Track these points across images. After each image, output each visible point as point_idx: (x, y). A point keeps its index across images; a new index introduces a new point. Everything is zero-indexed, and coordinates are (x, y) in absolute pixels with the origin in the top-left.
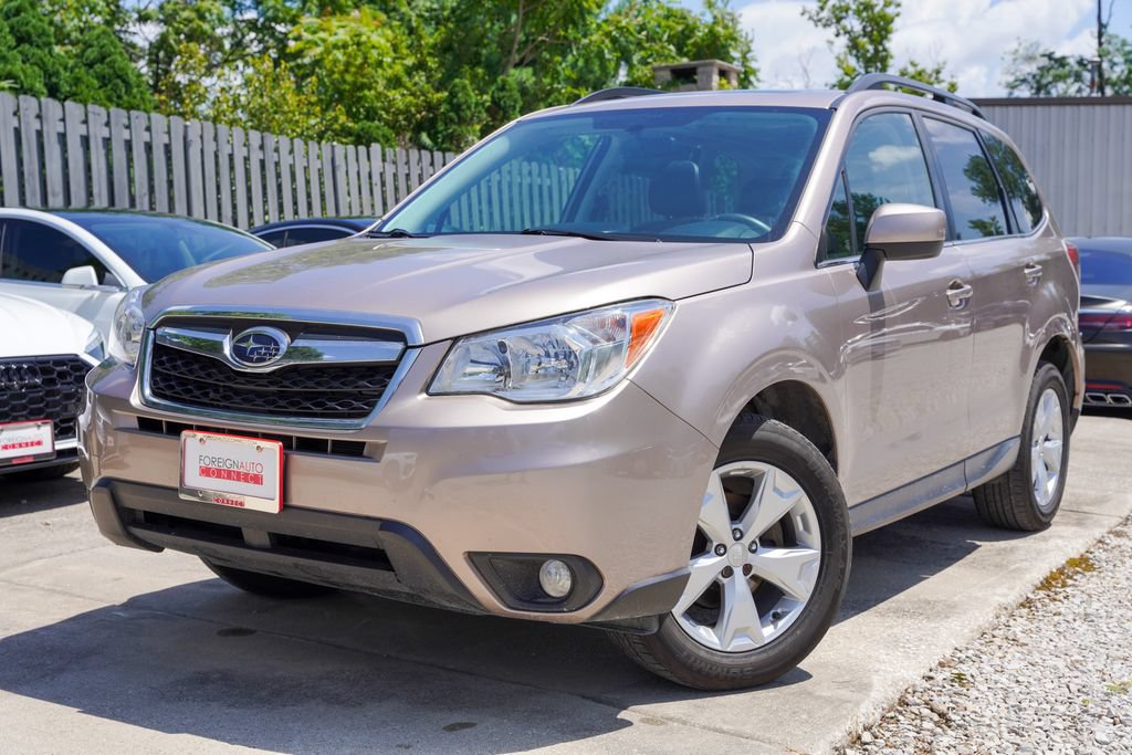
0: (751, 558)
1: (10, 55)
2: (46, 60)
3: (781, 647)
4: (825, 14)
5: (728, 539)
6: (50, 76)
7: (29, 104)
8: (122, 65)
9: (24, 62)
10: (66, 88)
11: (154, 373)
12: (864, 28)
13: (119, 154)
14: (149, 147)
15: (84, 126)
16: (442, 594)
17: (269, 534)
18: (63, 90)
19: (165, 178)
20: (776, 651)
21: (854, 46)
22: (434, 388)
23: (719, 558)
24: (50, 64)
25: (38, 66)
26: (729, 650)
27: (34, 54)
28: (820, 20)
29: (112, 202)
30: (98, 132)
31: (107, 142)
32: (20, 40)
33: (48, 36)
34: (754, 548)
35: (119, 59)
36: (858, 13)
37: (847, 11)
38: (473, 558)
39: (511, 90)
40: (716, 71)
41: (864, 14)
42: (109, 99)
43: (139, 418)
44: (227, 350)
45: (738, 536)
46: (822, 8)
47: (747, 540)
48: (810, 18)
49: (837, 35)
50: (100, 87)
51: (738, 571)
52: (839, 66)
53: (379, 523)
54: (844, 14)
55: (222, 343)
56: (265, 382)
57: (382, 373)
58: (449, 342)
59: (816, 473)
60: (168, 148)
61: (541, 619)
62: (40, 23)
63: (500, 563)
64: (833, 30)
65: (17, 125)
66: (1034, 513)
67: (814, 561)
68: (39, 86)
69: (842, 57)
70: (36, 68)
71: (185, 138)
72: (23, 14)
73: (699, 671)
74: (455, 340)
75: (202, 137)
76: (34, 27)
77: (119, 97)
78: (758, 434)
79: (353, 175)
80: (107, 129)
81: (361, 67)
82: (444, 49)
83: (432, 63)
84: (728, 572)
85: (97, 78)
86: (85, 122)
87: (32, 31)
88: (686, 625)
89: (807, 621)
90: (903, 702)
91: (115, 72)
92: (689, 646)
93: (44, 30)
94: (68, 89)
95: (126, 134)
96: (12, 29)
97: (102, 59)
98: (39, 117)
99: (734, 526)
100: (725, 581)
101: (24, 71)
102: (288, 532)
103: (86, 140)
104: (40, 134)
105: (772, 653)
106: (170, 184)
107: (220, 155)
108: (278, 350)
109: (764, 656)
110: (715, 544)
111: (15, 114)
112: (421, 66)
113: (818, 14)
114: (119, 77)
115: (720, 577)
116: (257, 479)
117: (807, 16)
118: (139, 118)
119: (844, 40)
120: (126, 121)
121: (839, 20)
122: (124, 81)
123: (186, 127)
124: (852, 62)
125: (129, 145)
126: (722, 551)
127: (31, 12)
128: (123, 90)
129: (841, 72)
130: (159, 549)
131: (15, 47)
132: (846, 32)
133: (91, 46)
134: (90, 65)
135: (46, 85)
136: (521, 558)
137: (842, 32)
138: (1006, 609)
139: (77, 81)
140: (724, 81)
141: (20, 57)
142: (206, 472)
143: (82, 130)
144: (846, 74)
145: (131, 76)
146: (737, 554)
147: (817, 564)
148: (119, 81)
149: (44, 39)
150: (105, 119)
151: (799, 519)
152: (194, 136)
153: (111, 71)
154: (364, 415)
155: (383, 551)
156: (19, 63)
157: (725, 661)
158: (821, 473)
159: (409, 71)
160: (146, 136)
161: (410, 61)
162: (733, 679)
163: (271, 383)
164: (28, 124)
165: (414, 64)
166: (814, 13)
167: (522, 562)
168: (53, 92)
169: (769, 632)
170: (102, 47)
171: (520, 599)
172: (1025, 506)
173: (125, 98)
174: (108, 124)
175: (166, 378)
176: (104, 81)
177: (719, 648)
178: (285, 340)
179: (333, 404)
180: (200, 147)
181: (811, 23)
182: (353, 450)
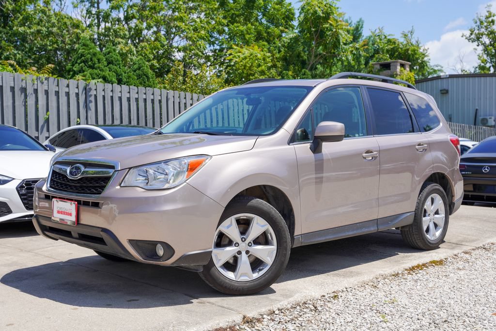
0: (249, 249)
1: (104, 69)
2: (117, 70)
3: (259, 281)
4: (473, 36)
5: (240, 241)
6: (119, 76)
7: (109, 86)
8: (146, 70)
9: (110, 71)
10: (125, 80)
11: (51, 180)
12: (490, 42)
13: (141, 104)
14: (153, 101)
15: (129, 94)
16: (121, 253)
17: (78, 234)
18: (124, 81)
19: (159, 112)
20: (257, 282)
21: (486, 50)
22: (122, 185)
23: (236, 248)
24: (119, 71)
25: (115, 72)
26: (238, 280)
27: (114, 68)
28: (470, 39)
29: (138, 123)
30: (134, 96)
31: (137, 100)
32: (109, 63)
33: (119, 61)
34: (250, 244)
35: (146, 68)
36: (488, 35)
37: (482, 35)
38: (131, 242)
39: (307, 75)
40: (399, 64)
41: (491, 36)
42: (141, 83)
43: (45, 195)
44: (68, 172)
45: (243, 240)
46: (471, 34)
47: (247, 242)
48: (466, 38)
49: (478, 46)
50: (138, 79)
51: (244, 253)
52: (479, 59)
53: (101, 229)
54: (481, 36)
55: (67, 169)
56: (76, 182)
57: (107, 179)
58: (128, 170)
59: (274, 219)
60: (160, 101)
61: (154, 264)
62: (116, 57)
63: (140, 244)
64: (476, 43)
65: (104, 94)
66: (425, 242)
67: (274, 250)
68: (114, 80)
69: (481, 55)
70: (114, 73)
71: (167, 97)
72: (111, 54)
73: (226, 287)
74: (130, 168)
75: (174, 97)
76: (114, 58)
77: (145, 82)
78: (250, 204)
79: (236, 110)
80: (137, 95)
81: (250, 67)
82: (284, 59)
83: (279, 64)
84: (239, 253)
85: (137, 76)
86: (129, 92)
87: (113, 59)
88: (221, 270)
89: (270, 272)
90: (305, 303)
91: (144, 73)
92: (222, 278)
93: (118, 59)
94: (126, 80)
95: (144, 96)
96: (106, 59)
97: (139, 69)
98: (112, 91)
99: (243, 237)
100: (239, 256)
101: (109, 75)
102: (85, 233)
103: (129, 99)
104: (112, 97)
105: (255, 283)
106: (161, 114)
107: (181, 103)
108: (80, 172)
109: (253, 283)
110: (234, 243)
111: (104, 90)
112: (274, 66)
113: (470, 36)
114: (145, 75)
115: (237, 254)
116: (70, 215)
117: (465, 37)
118: (149, 90)
119: (481, 48)
120: (144, 92)
121: (478, 39)
122: (146, 76)
123: (167, 93)
124: (485, 57)
125: (145, 100)
126: (237, 245)
127: (114, 53)
128: (146, 80)
129: (480, 61)
130: (57, 240)
131: (107, 66)
132: (482, 44)
133: (136, 64)
134: (135, 71)
135: (117, 79)
136: (147, 242)
137: (480, 44)
138: (383, 276)
139: (129, 77)
140: (402, 69)
141: (108, 69)
142: (58, 212)
143: (128, 95)
144: (483, 62)
145: (149, 74)
146: (243, 246)
147: (276, 251)
148: (145, 77)
149: (118, 62)
150: (137, 91)
151: (269, 235)
152: (171, 97)
153: (142, 73)
154: (100, 193)
155: (102, 238)
156: (108, 71)
157: (236, 284)
158: (276, 218)
159: (269, 68)
160: (152, 97)
161: (269, 64)
162: (239, 291)
163: (78, 183)
164: (107, 94)
165: (271, 65)
166: (468, 36)
167: (148, 244)
168: (120, 82)
169: (256, 275)
170: (139, 64)
171: (147, 257)
172: (420, 239)
173: (147, 83)
174: (137, 93)
175: (54, 181)
176: (139, 77)
177: (235, 280)
178: (83, 169)
179: (93, 190)
180: (173, 100)
181: (467, 40)
182: (96, 205)
